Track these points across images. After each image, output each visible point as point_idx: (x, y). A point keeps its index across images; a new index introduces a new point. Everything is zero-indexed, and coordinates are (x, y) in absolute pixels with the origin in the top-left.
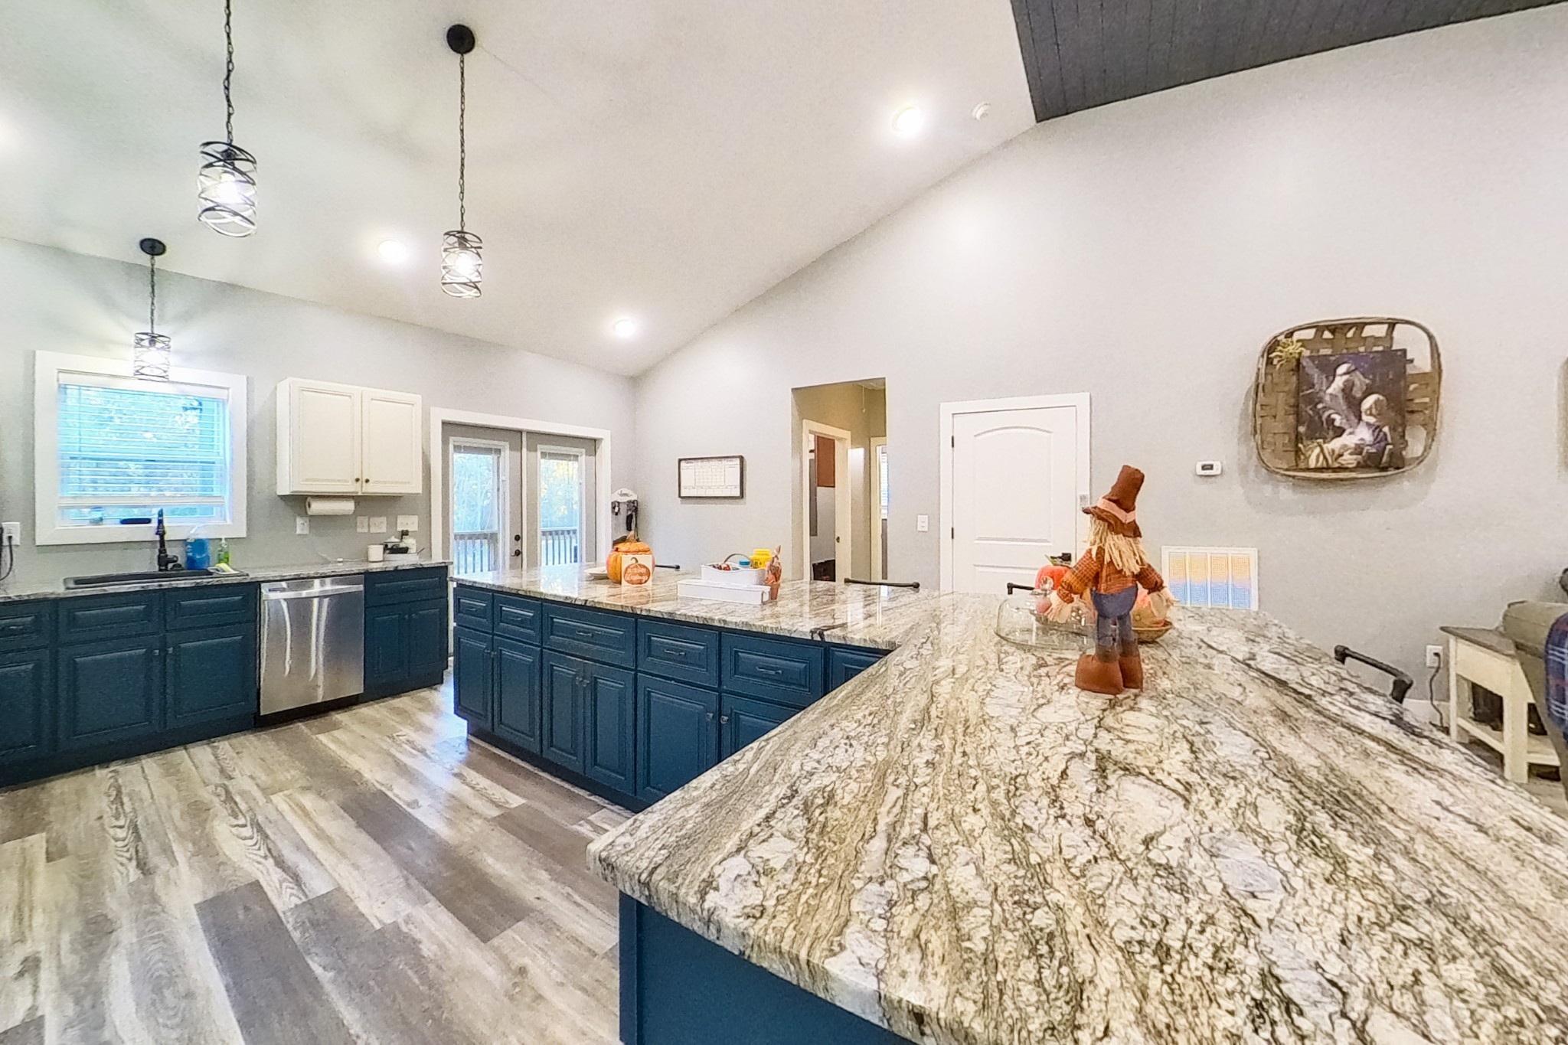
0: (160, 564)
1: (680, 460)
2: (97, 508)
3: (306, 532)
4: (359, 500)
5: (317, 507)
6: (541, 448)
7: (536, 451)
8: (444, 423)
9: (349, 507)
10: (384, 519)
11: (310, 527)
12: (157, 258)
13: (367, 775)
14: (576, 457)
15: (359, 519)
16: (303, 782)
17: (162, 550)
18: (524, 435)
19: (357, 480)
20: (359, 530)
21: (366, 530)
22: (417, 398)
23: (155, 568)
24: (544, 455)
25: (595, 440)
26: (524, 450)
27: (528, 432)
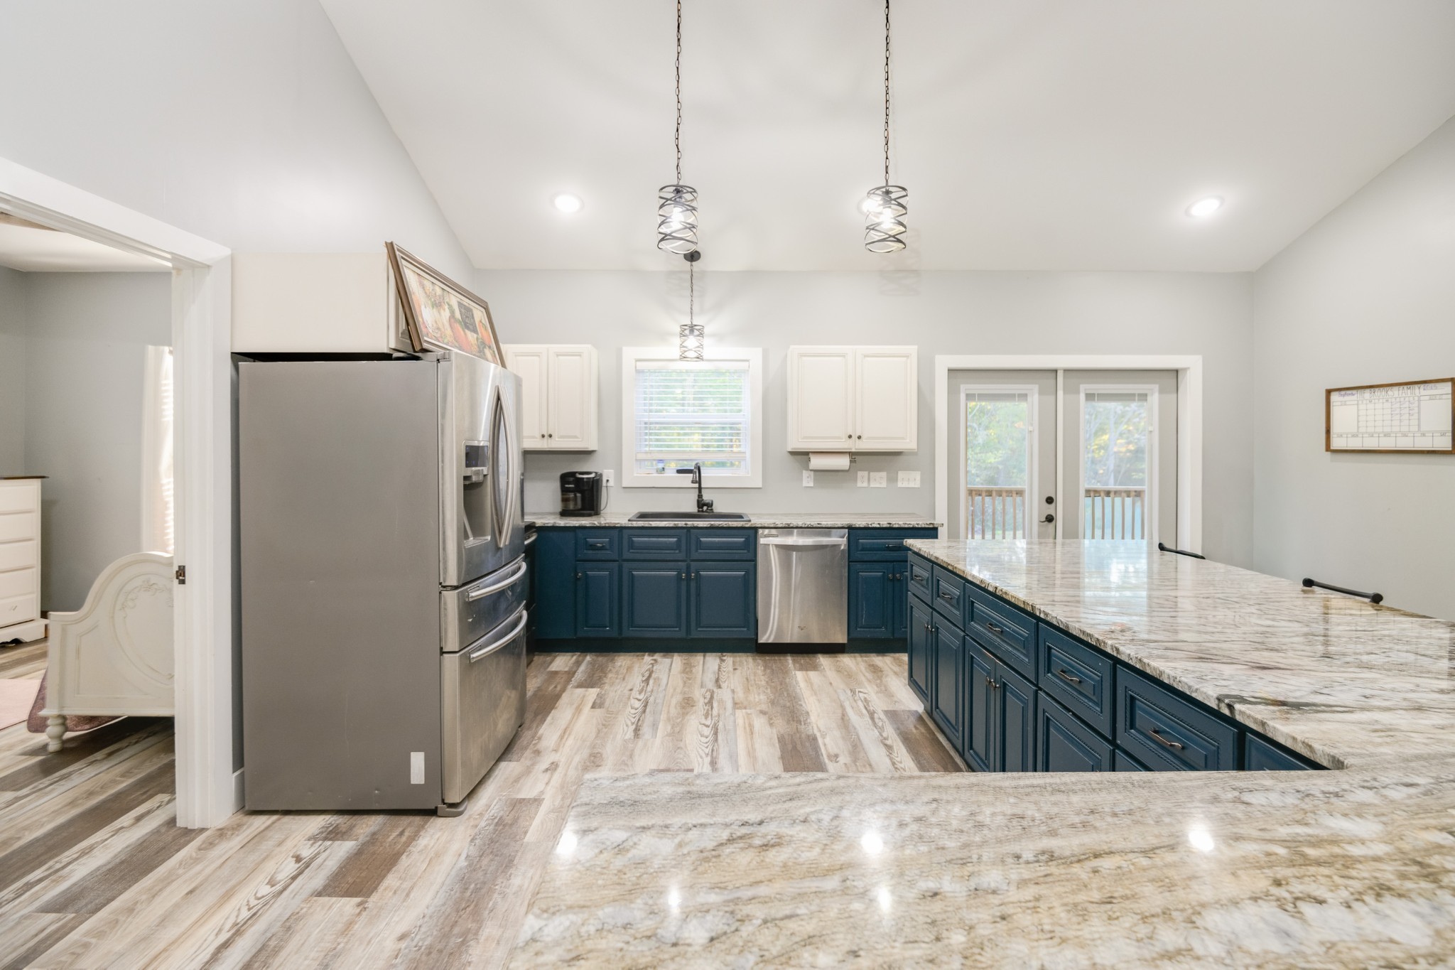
0: (699, 507)
1: (1329, 392)
2: (661, 461)
3: (811, 484)
4: (854, 455)
5: (816, 462)
6: (1085, 388)
7: (1078, 392)
8: (950, 370)
9: (844, 462)
10: (884, 474)
11: (815, 480)
12: (694, 263)
13: (813, 718)
14: (1143, 397)
15: (860, 474)
16: (764, 707)
17: (700, 496)
18: (1060, 374)
19: (850, 437)
20: (859, 484)
21: (865, 484)
22: (912, 349)
23: (693, 509)
24: (1090, 397)
25: (1177, 371)
26: (1060, 393)
27: (1066, 371)
